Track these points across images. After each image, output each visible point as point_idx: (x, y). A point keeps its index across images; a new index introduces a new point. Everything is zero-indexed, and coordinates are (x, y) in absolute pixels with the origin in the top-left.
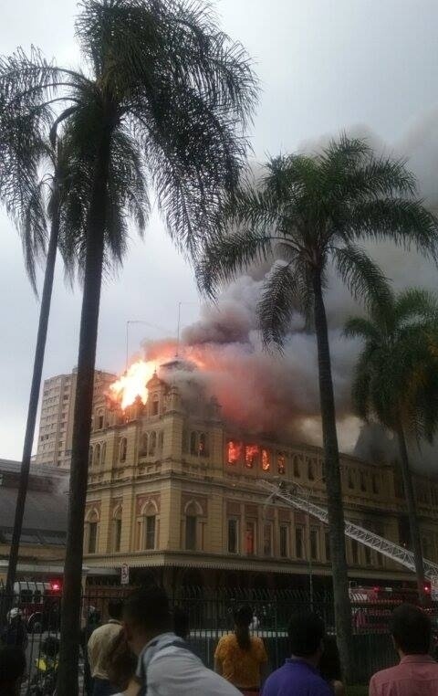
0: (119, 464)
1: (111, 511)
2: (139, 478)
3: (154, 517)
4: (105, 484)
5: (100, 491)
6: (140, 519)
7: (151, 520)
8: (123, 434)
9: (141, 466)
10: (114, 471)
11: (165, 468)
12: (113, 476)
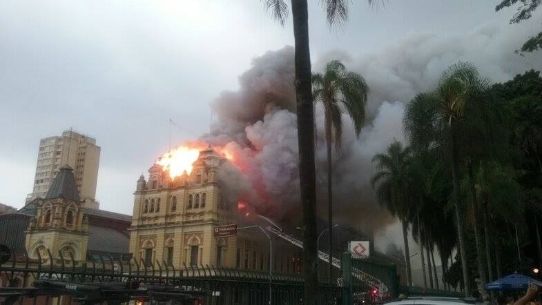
0: (170, 213)
1: (164, 242)
2: (186, 222)
3: (197, 247)
4: (161, 225)
5: (156, 229)
6: (188, 248)
7: (195, 249)
8: (174, 193)
9: (188, 215)
10: (167, 217)
11: (207, 217)
12: (166, 220)
